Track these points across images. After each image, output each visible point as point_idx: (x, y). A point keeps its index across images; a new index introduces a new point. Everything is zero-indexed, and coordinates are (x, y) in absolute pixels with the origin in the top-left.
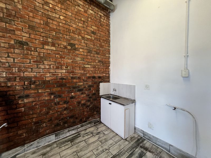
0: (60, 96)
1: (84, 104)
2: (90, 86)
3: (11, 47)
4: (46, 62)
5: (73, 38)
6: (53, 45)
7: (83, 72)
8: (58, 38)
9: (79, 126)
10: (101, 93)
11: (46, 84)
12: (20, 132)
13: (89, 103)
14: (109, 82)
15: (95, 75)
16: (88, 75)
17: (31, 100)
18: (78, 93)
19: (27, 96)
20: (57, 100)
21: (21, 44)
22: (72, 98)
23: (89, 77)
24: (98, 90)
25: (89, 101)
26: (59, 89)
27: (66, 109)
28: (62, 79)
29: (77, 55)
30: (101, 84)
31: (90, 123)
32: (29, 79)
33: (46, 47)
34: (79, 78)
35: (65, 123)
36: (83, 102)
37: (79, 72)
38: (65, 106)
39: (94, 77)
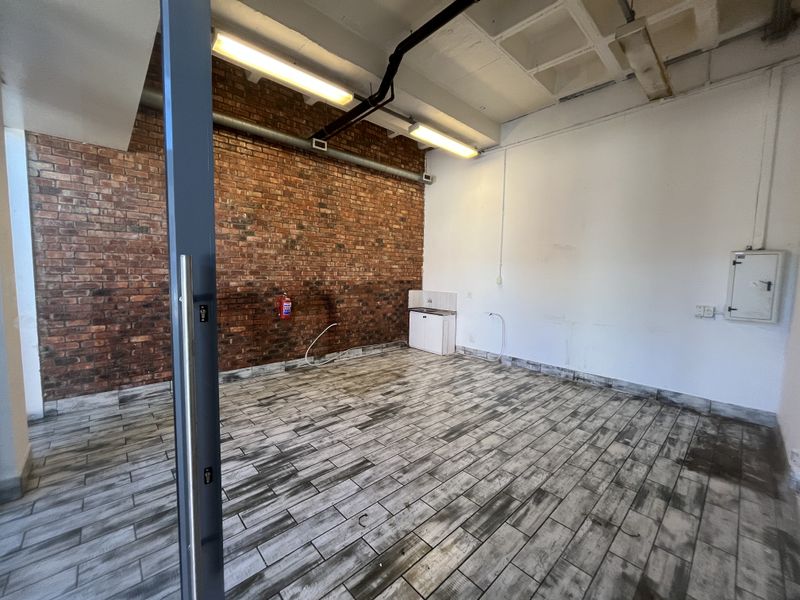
0: (367, 304)
1: (390, 318)
2: (397, 294)
3: (334, 251)
4: (356, 264)
5: (380, 233)
6: (363, 244)
7: (389, 274)
8: (367, 235)
9: (384, 345)
10: (410, 306)
11: (356, 289)
12: (337, 338)
13: (395, 318)
14: (421, 289)
15: (403, 279)
16: (395, 279)
17: (345, 305)
18: (384, 302)
19: (343, 301)
20: (364, 308)
21: (340, 246)
22: (378, 307)
23: (396, 282)
24: (406, 301)
25: (396, 314)
26: (366, 295)
27: (372, 321)
28: (370, 283)
29: (384, 254)
30: (410, 292)
31: (396, 345)
32: (343, 282)
33: (358, 247)
34: (385, 283)
35: (371, 337)
36: (389, 315)
37: (385, 274)
38: (371, 316)
39: (402, 282)
